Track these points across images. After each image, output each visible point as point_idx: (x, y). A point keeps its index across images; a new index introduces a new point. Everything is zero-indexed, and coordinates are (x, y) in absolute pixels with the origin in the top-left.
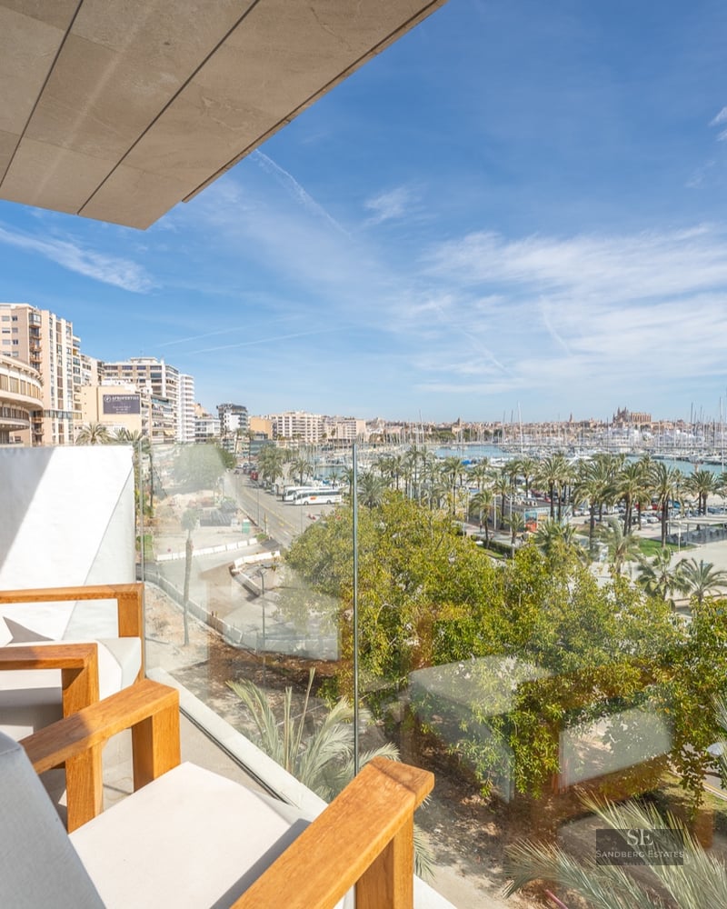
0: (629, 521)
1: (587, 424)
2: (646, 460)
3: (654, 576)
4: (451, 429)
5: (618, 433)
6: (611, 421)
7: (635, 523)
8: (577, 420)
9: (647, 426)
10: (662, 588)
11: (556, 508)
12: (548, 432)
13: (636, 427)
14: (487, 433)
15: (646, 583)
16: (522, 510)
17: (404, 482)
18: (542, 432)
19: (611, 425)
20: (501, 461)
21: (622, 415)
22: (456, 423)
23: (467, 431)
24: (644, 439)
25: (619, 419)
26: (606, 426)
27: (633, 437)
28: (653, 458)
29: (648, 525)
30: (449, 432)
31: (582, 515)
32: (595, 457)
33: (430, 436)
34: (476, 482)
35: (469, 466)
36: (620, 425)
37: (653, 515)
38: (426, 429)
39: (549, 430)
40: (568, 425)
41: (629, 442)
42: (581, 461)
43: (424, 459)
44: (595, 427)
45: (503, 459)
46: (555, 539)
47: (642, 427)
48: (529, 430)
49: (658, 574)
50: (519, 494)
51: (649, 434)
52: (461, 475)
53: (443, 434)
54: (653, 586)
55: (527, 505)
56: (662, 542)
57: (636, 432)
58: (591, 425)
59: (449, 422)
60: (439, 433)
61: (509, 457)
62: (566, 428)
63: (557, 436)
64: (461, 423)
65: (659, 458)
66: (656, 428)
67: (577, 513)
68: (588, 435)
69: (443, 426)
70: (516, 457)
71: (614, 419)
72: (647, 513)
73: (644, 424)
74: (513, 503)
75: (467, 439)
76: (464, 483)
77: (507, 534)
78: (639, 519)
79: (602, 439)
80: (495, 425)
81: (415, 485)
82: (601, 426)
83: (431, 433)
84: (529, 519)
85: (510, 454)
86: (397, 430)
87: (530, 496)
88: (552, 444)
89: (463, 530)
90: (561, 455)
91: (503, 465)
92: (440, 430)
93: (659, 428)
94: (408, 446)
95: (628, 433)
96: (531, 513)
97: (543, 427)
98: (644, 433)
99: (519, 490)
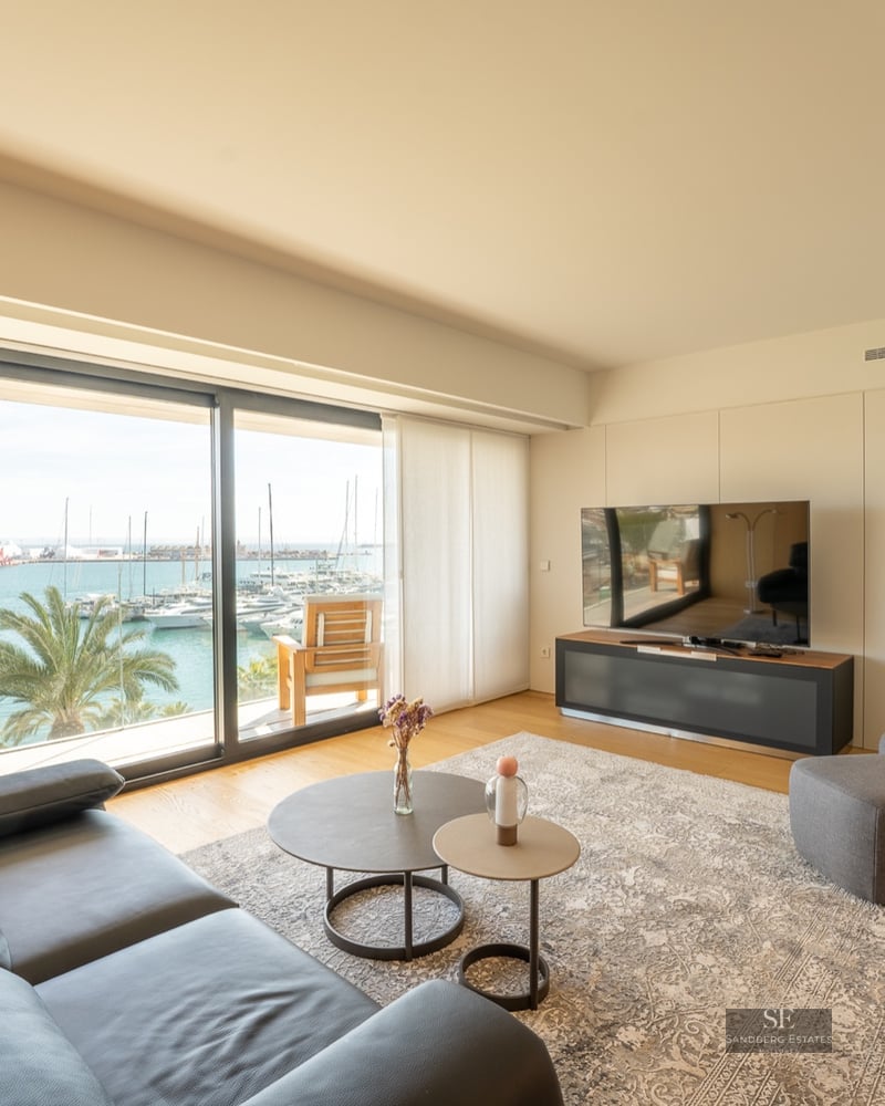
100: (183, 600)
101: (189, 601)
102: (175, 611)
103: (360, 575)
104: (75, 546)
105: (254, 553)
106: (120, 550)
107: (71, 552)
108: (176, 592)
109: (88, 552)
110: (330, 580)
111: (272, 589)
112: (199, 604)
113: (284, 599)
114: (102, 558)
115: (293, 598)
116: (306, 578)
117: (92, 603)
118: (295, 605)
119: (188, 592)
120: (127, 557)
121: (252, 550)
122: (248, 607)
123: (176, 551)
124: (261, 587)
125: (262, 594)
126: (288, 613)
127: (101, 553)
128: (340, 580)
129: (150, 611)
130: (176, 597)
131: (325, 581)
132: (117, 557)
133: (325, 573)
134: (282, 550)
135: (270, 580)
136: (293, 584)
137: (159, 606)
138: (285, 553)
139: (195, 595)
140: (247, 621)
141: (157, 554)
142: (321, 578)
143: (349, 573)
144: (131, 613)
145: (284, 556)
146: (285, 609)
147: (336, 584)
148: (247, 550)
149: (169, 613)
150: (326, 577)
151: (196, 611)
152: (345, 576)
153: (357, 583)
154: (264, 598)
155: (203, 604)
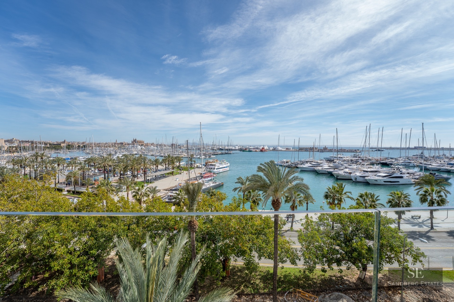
0: (134, 176)
1: (122, 144)
2: (141, 156)
3: (138, 194)
4: (60, 145)
5: (133, 147)
6: (131, 143)
7: (136, 177)
8: (118, 142)
9: (143, 145)
10: (141, 197)
11: (107, 175)
12: (107, 146)
13: (139, 145)
14: (79, 146)
15: (135, 197)
16: (92, 177)
17: (29, 169)
18: (105, 146)
19: (131, 144)
20: (85, 158)
21: (135, 141)
22: (63, 142)
23: (69, 145)
24: (142, 149)
25: (133, 142)
26: (129, 144)
27: (138, 148)
28: (144, 155)
29: (141, 177)
30: (59, 146)
31: (118, 176)
32: (123, 155)
33: (48, 147)
34: (71, 167)
35: (69, 160)
36: (134, 144)
37: (142, 174)
38: (46, 144)
39: (107, 145)
40: (115, 144)
41: (136, 150)
42: (118, 157)
43: (42, 158)
44: (125, 145)
45: (86, 157)
46: (103, 187)
47: (141, 145)
48: (98, 145)
49: (140, 193)
50: (92, 171)
51: (143, 147)
52: (63, 165)
53: (56, 147)
54: (138, 197)
55: (95, 175)
56: (144, 182)
57: (139, 146)
58: (124, 144)
59: (60, 141)
60: (53, 146)
61: (89, 156)
62: (114, 145)
63: (110, 148)
64: (66, 142)
65: (146, 155)
66: (145, 145)
67: (116, 175)
68: (122, 147)
69: (56, 143)
70: (92, 156)
71: (132, 142)
72: (141, 173)
73: (142, 144)
74: (88, 174)
75: (69, 149)
76: (65, 168)
77: (85, 187)
78: (137, 175)
79: (127, 149)
80: (84, 143)
81: (36, 171)
82: (127, 144)
83: (49, 146)
84: (95, 180)
85: (89, 155)
86: (27, 145)
87: (96, 171)
88: (108, 151)
89: (63, 188)
90: (110, 155)
91: (85, 159)
92: (54, 145)
93: (147, 145)
94: (34, 152)
95: (136, 147)
96: (96, 178)
97: (105, 144)
98: (142, 147)
99: (92, 169)
100: (309, 163)
101: (310, 163)
102: (307, 165)
103: (370, 158)
104: (280, 147)
105: (330, 150)
106: (291, 148)
107: (280, 148)
108: (306, 161)
109: (284, 149)
110: (358, 160)
111: (337, 161)
112: (313, 164)
113: (342, 165)
114: (287, 150)
115: (345, 164)
116: (349, 158)
117: (284, 162)
118: (346, 167)
119: (310, 161)
120: (294, 150)
121: (329, 149)
122: (329, 166)
123: (307, 149)
124: (333, 160)
125: (333, 162)
126: (343, 169)
127: (287, 149)
128: (362, 160)
129: (299, 165)
130: (307, 162)
131: (356, 160)
132: (290, 150)
133: (357, 157)
134: (340, 149)
135: (336, 158)
136: (345, 160)
137: (301, 164)
138: (341, 150)
139: (312, 162)
140: (329, 171)
141: (301, 149)
142: (355, 159)
143: (366, 157)
144: (294, 165)
145: (341, 151)
146: (342, 168)
147: (361, 161)
148: (328, 149)
149: (304, 166)
150: (357, 159)
151: (312, 166)
152: (364, 158)
153: (369, 161)
154: (335, 164)
155: (314, 165)
